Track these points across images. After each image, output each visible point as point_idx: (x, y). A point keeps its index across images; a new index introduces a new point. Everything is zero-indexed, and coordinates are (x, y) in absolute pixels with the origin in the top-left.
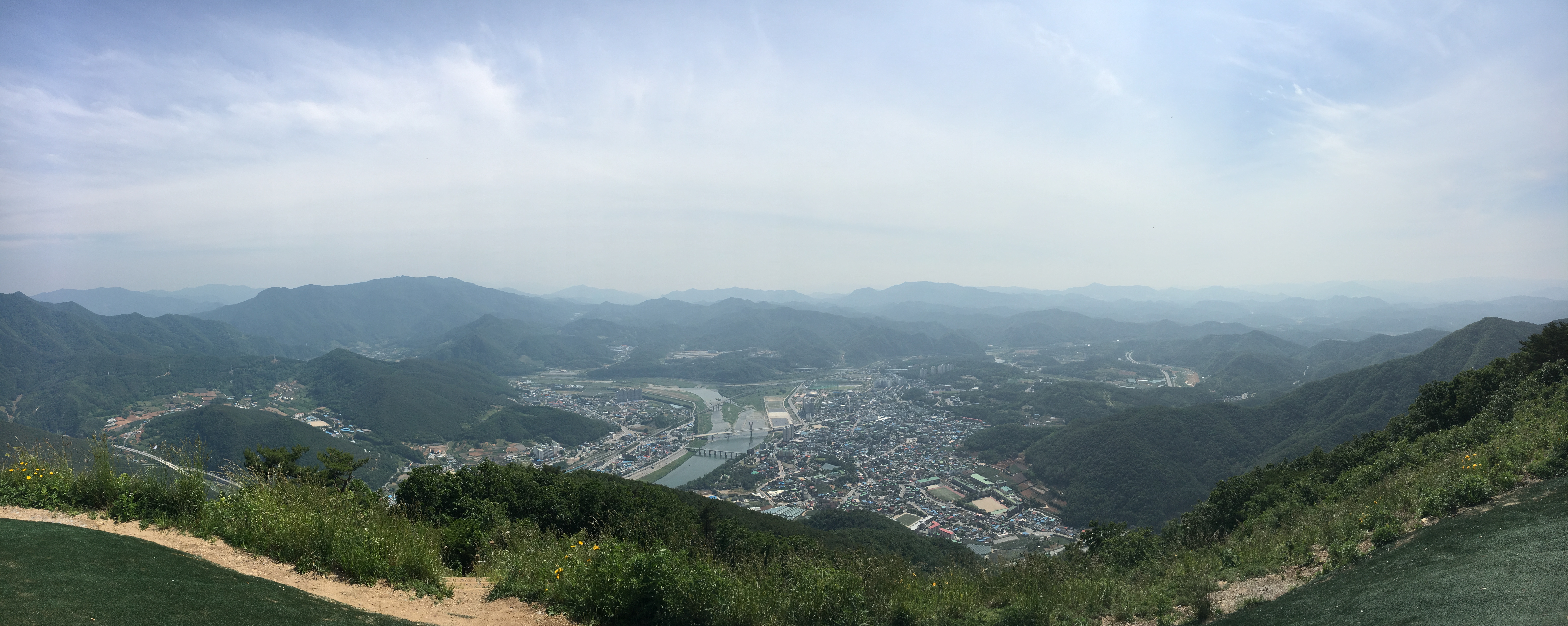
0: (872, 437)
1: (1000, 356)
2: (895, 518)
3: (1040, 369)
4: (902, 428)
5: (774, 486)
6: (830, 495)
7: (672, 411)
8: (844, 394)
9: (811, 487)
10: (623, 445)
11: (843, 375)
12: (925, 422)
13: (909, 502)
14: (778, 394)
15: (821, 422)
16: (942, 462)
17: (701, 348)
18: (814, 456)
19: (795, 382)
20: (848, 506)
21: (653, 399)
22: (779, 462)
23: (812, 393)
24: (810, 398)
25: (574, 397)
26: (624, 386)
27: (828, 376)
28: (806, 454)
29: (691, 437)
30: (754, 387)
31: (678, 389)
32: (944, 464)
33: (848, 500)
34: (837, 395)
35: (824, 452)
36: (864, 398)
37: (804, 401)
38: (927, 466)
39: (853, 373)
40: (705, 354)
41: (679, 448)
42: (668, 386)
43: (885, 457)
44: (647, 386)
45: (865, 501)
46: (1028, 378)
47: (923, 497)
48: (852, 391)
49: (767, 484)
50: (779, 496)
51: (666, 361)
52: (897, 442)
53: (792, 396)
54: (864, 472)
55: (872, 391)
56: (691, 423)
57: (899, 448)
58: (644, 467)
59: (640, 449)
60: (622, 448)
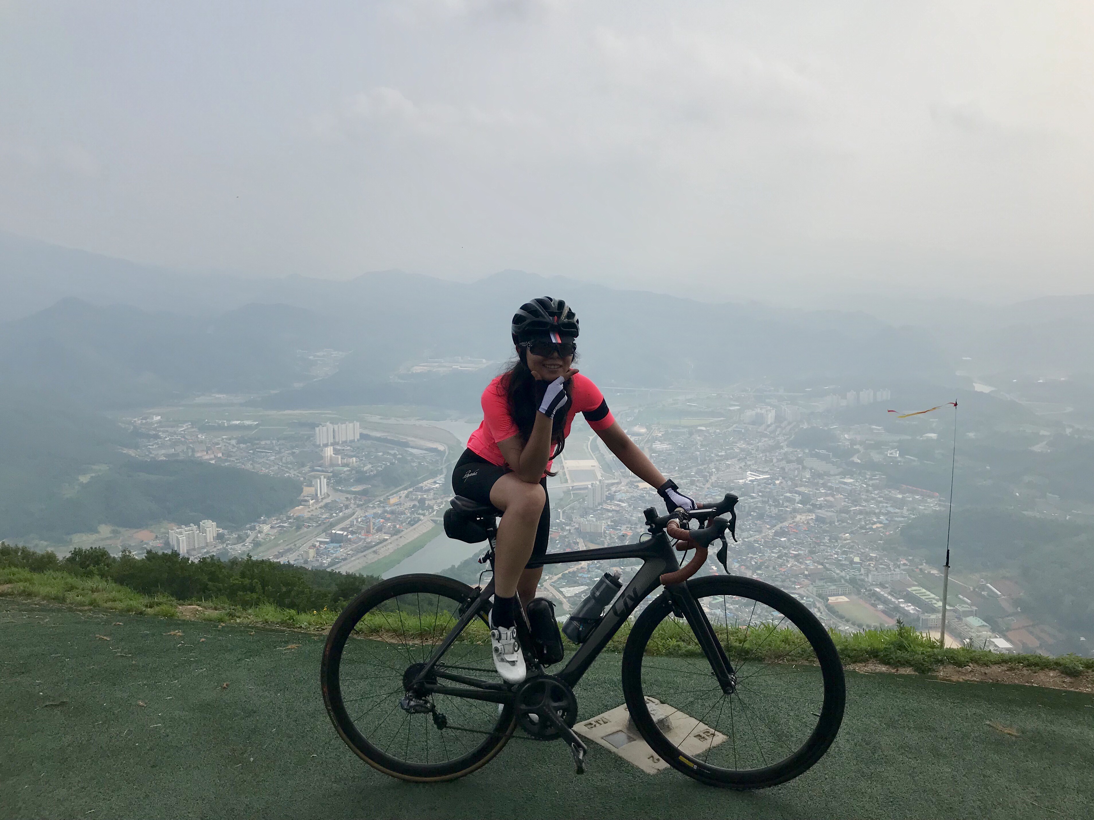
1: (986, 379)
3: (1069, 409)
4: (788, 495)
7: (409, 459)
8: (691, 433)
11: (690, 400)
12: (831, 488)
16: (857, 559)
18: (638, 534)
23: (637, 429)
27: (664, 401)
28: (624, 529)
29: (439, 501)
31: (419, 422)
38: (830, 564)
39: (708, 398)
41: (419, 520)
42: (404, 418)
51: (400, 377)
56: (441, 479)
59: (355, 523)
60: (324, 523)
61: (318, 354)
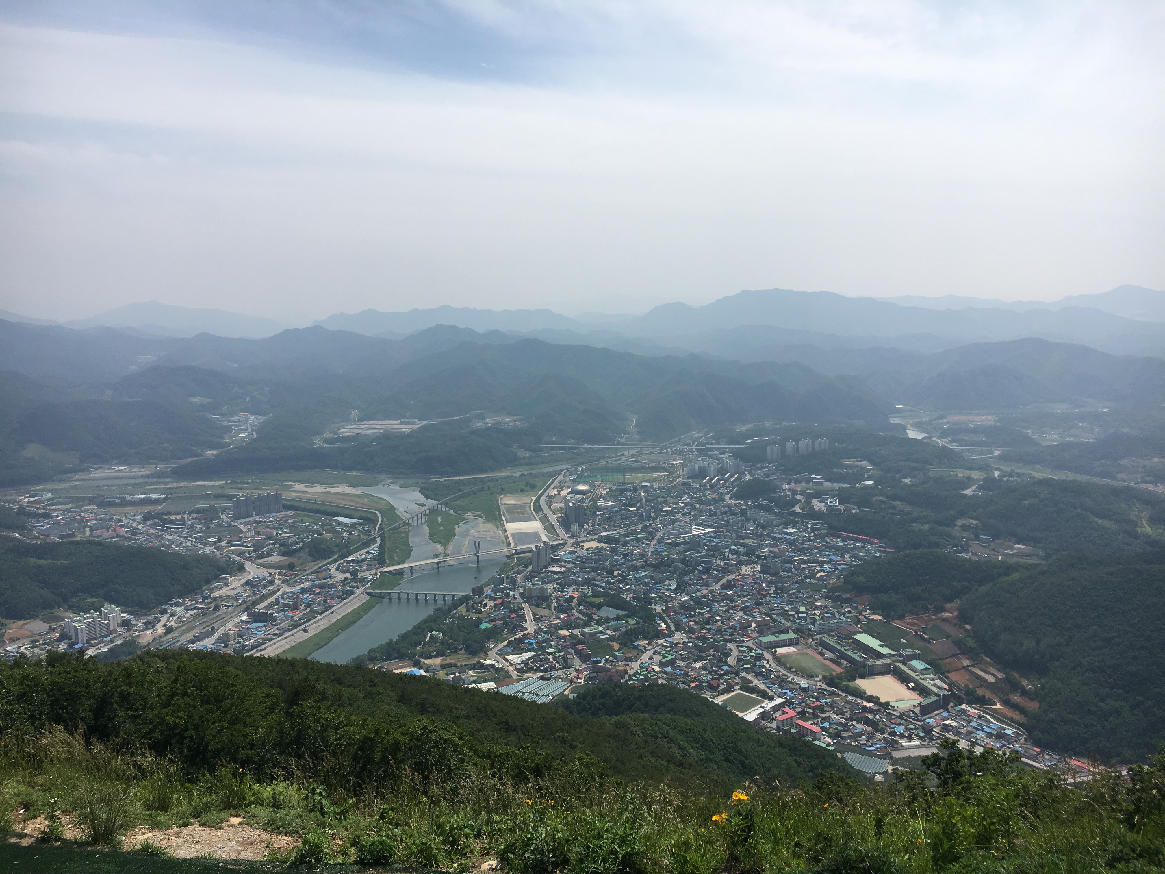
0: (683, 561)
1: (918, 426)
2: (719, 700)
3: (997, 453)
4: (733, 547)
5: (517, 647)
6: (611, 659)
7: (338, 528)
8: (635, 490)
9: (580, 647)
10: (247, 597)
11: (633, 456)
12: (774, 539)
13: (744, 674)
14: (522, 491)
15: (597, 537)
16: (802, 609)
17: (388, 417)
18: (585, 595)
19: (551, 469)
20: (641, 677)
21: (304, 510)
22: (525, 606)
23: (581, 487)
24: (578, 496)
25: (147, 517)
26: (246, 488)
27: (609, 458)
28: (571, 591)
29: (373, 572)
30: (481, 480)
31: (347, 490)
32: (807, 613)
33: (641, 668)
34: (622, 491)
35: (601, 587)
36: (669, 495)
37: (567, 501)
38: (777, 615)
39: (652, 453)
40: (395, 425)
41: (352, 593)
42: (331, 485)
43: (704, 596)
44: (291, 486)
45: (669, 669)
46: (971, 469)
47: (767, 666)
48: (648, 484)
49: (506, 643)
50: (525, 663)
51: (326, 441)
52: (725, 571)
53: (546, 493)
54: (669, 621)
55: (684, 484)
56: (374, 549)
57: (728, 581)
58: (289, 630)
59: (280, 600)
60: (246, 602)
61: (232, 419)
